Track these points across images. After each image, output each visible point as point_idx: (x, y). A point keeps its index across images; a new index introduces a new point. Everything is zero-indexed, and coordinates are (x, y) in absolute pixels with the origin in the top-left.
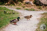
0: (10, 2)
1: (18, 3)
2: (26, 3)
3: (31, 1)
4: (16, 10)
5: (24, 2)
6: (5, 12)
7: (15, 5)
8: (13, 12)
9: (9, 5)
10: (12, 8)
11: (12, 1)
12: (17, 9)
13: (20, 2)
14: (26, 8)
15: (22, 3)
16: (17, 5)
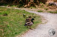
0: (30, 4)
1: (40, 5)
2: (49, 4)
3: (55, 2)
4: (37, 13)
5: (47, 3)
6: (24, 15)
7: (36, 7)
8: (34, 15)
9: (29, 8)
10: (32, 11)
11: (32, 2)
12: (39, 12)
13: (42, 4)
14: (50, 10)
15: (44, 5)
16: (38, 7)
